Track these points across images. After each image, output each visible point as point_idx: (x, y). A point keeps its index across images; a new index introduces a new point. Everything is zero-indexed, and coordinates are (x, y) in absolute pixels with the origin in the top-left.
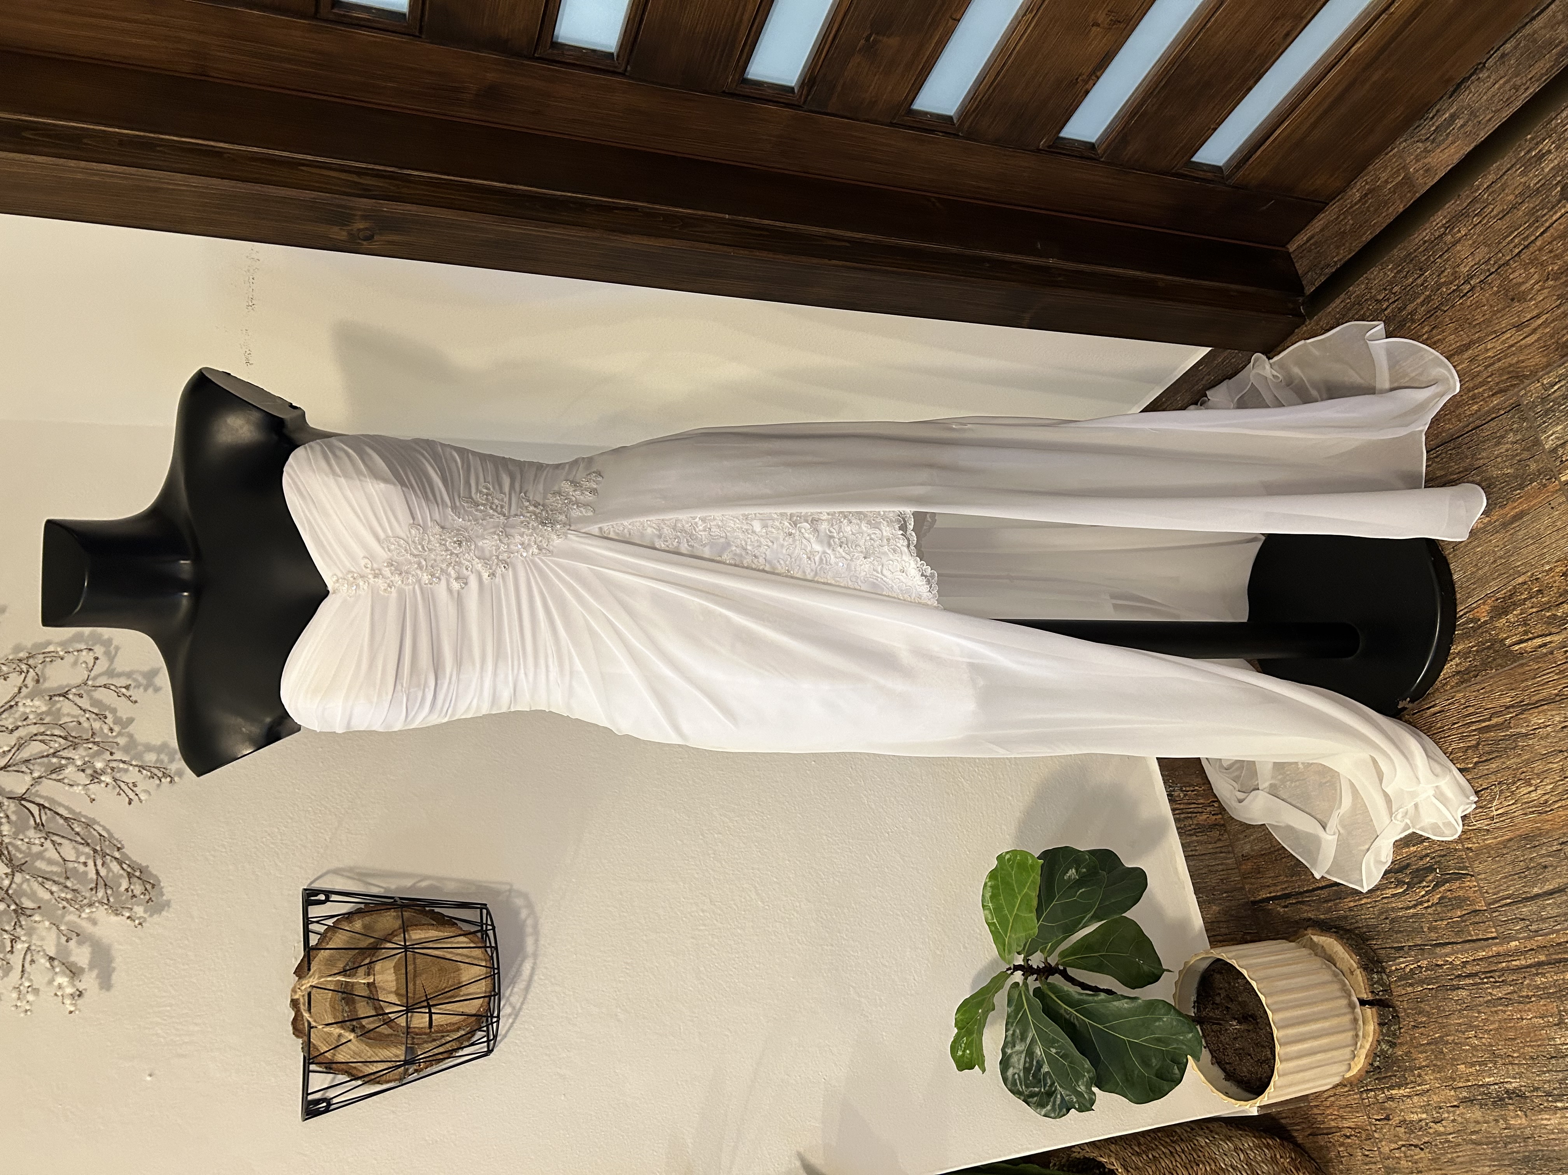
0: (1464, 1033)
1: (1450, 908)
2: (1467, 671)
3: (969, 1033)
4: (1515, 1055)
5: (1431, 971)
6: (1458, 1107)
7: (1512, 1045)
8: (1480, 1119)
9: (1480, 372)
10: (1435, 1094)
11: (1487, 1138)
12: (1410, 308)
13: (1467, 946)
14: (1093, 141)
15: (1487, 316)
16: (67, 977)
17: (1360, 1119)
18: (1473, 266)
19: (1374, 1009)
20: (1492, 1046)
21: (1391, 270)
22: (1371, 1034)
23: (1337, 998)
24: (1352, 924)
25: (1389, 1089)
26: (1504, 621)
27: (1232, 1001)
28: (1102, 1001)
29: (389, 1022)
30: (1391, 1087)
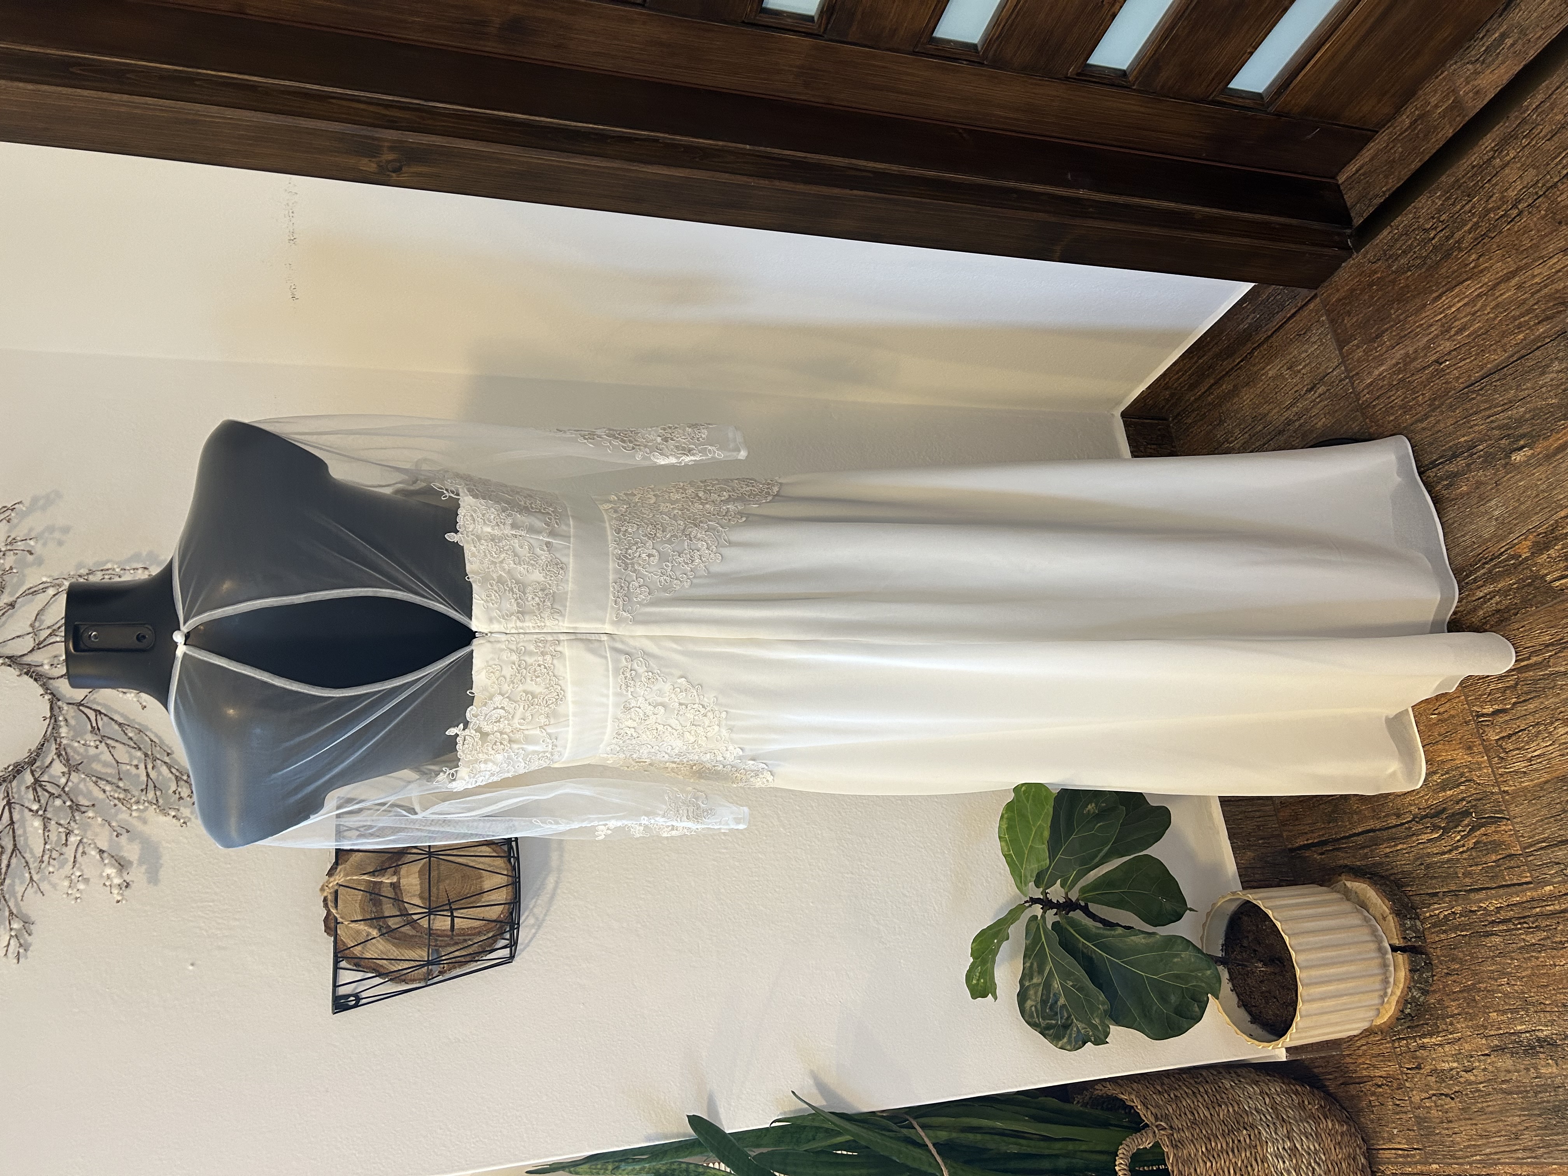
0: (1496, 980)
1: (1485, 852)
2: (1508, 609)
3: (984, 962)
4: (1547, 1002)
5: (1465, 917)
6: (1489, 1055)
7: (1545, 992)
8: (1512, 1068)
9: (1525, 300)
10: (1466, 1043)
11: (1518, 1087)
12: (1457, 236)
13: (1501, 891)
14: (1125, 68)
15: (1534, 242)
16: (115, 868)
17: (1392, 1068)
18: (1521, 189)
19: (1405, 955)
20: (1524, 993)
21: (1439, 198)
22: (1403, 980)
23: (1367, 942)
24: (1387, 870)
25: (1421, 1037)
26: (1545, 556)
27: (1259, 944)
28: (1120, 935)
29: (413, 923)
30: (1423, 1036)
